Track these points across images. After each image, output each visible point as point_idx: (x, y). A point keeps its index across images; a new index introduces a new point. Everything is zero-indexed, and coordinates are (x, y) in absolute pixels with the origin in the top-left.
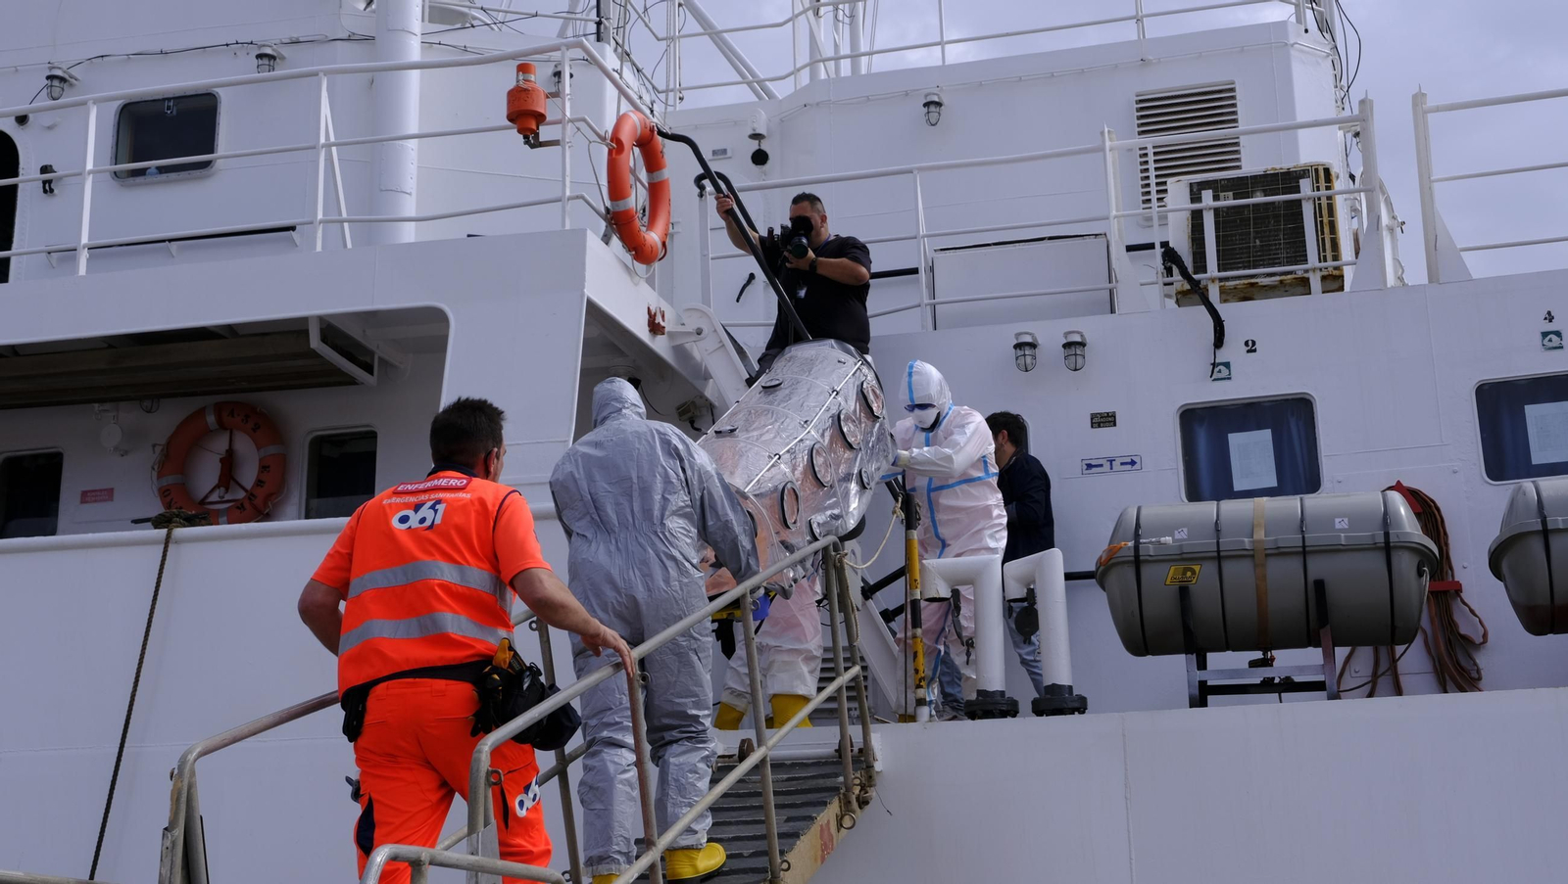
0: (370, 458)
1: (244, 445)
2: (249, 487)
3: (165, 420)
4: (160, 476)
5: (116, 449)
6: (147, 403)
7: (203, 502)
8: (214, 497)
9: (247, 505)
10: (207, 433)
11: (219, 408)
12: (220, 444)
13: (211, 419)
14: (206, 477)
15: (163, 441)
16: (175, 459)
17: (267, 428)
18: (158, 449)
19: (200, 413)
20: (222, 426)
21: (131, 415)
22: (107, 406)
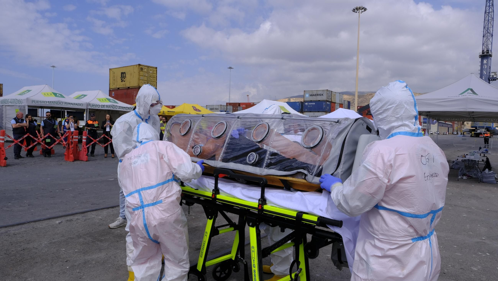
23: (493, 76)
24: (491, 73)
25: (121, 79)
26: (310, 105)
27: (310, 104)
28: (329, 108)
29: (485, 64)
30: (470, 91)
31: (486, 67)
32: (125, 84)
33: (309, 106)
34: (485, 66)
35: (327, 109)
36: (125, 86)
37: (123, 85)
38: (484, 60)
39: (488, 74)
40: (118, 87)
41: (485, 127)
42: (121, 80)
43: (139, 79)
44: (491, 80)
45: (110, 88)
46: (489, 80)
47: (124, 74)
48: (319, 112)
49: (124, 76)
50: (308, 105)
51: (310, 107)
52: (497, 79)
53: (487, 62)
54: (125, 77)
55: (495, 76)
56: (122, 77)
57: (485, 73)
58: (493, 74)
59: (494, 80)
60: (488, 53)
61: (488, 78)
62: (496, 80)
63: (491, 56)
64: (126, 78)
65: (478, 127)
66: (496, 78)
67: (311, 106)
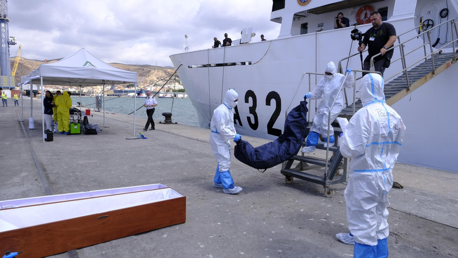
0: (387, 11)
1: (368, 12)
2: (369, 18)
3: (357, 9)
4: (356, 17)
5: (350, 14)
6: (354, 7)
7: (362, 21)
8: (364, 20)
9: (368, 20)
10: (363, 10)
11: (364, 7)
12: (365, 12)
13: (363, 8)
14: (362, 17)
15: (357, 12)
16: (358, 15)
17: (371, 8)
18: (356, 14)
19: (362, 8)
20: (365, 9)
21: (352, 9)
22: (349, 8)
23: (12, 40)
24: (9, 37)
29: (3, 27)
30: (88, 64)
31: (4, 31)
34: (3, 29)
38: (2, 24)
39: (7, 38)
41: (10, 88)
44: (11, 44)
46: (9, 44)
52: (16, 44)
53: (4, 25)
55: (13, 41)
57: (4, 37)
58: (12, 39)
59: (13, 44)
60: (5, 17)
61: (8, 42)
62: (14, 45)
63: (7, 21)
65: (3, 87)
66: (14, 42)
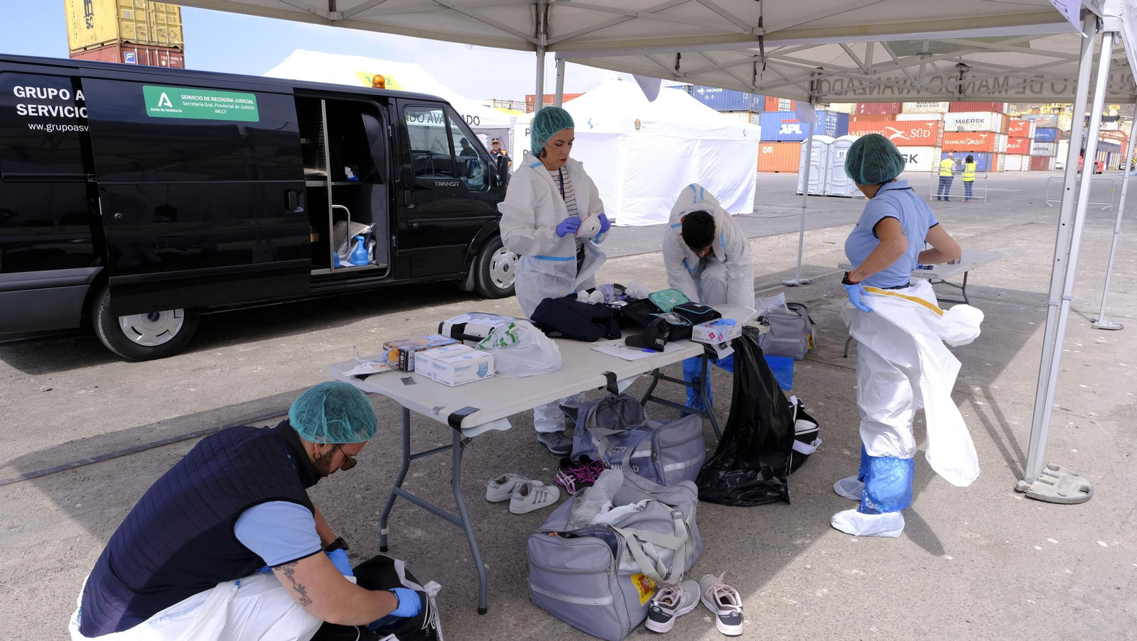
25: (87, 20)
26: (710, 94)
27: (710, 90)
28: (760, 102)
32: (95, 34)
33: (707, 97)
35: (753, 105)
36: (96, 39)
37: (92, 37)
40: (83, 46)
42: (87, 23)
43: (119, 20)
45: (70, 50)
47: (90, 5)
48: (731, 112)
49: (90, 12)
50: (705, 94)
51: (710, 99)
54: (92, 14)
56: (86, 15)
64: (93, 17)
67: (713, 97)
